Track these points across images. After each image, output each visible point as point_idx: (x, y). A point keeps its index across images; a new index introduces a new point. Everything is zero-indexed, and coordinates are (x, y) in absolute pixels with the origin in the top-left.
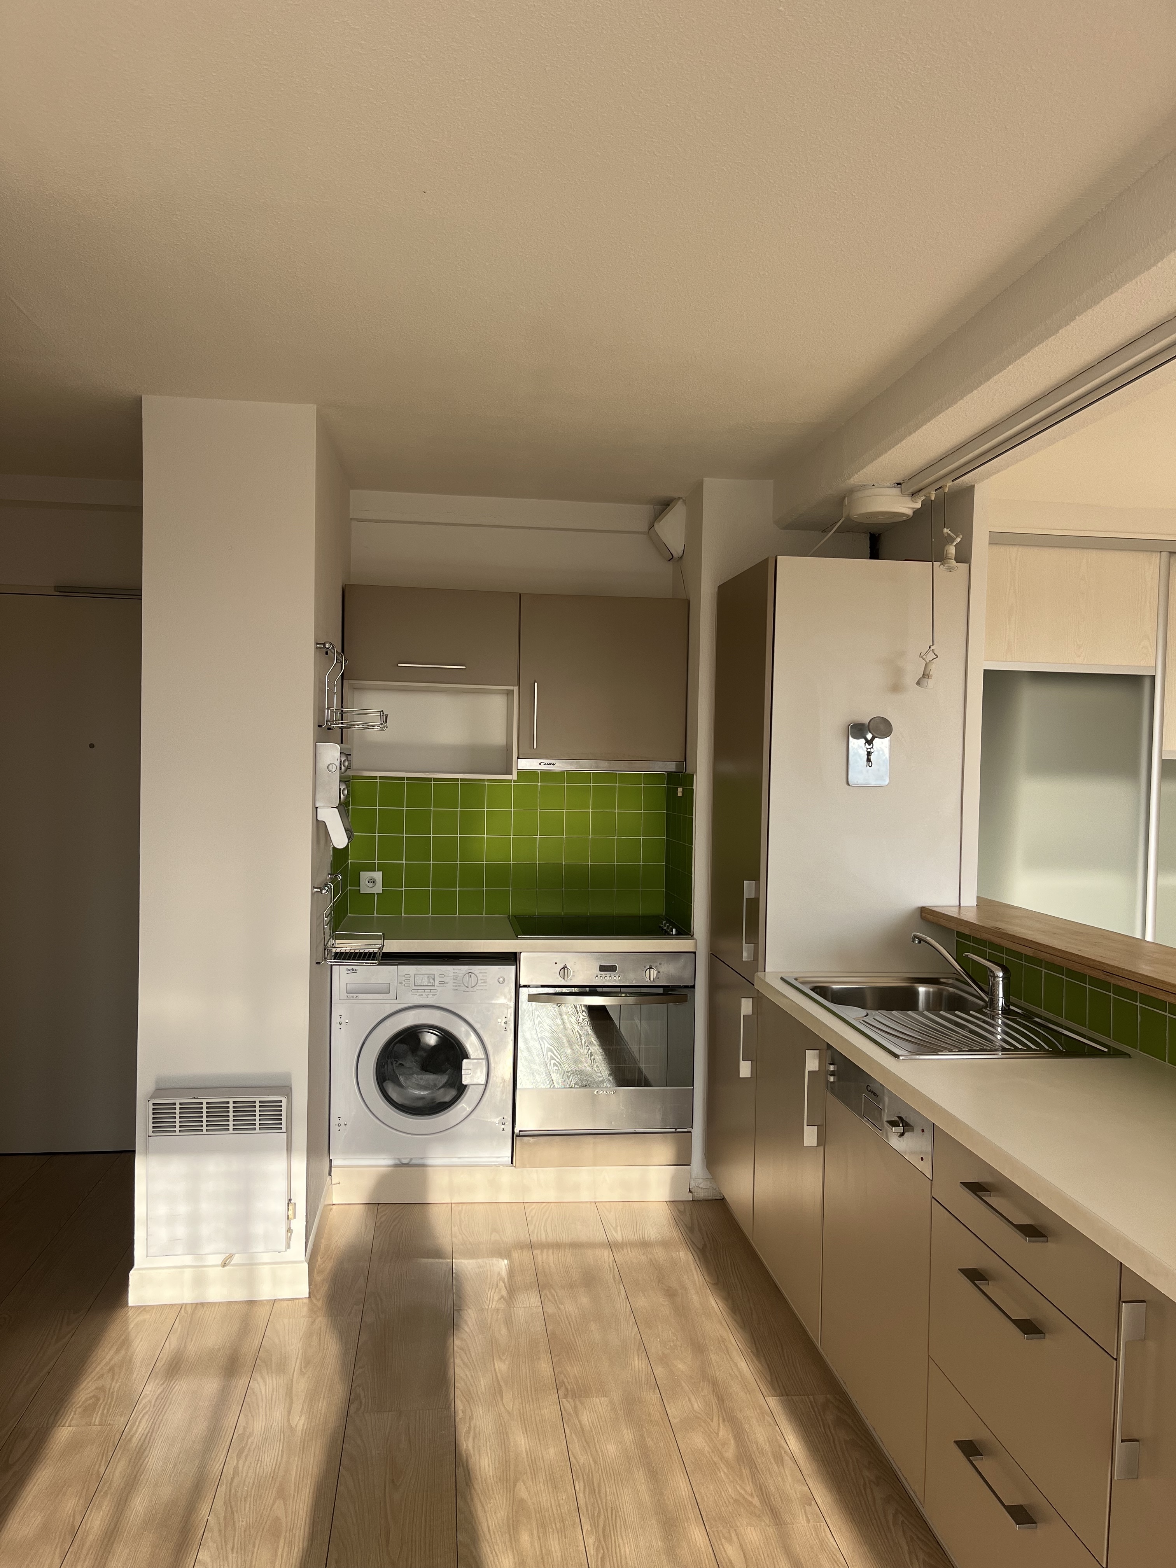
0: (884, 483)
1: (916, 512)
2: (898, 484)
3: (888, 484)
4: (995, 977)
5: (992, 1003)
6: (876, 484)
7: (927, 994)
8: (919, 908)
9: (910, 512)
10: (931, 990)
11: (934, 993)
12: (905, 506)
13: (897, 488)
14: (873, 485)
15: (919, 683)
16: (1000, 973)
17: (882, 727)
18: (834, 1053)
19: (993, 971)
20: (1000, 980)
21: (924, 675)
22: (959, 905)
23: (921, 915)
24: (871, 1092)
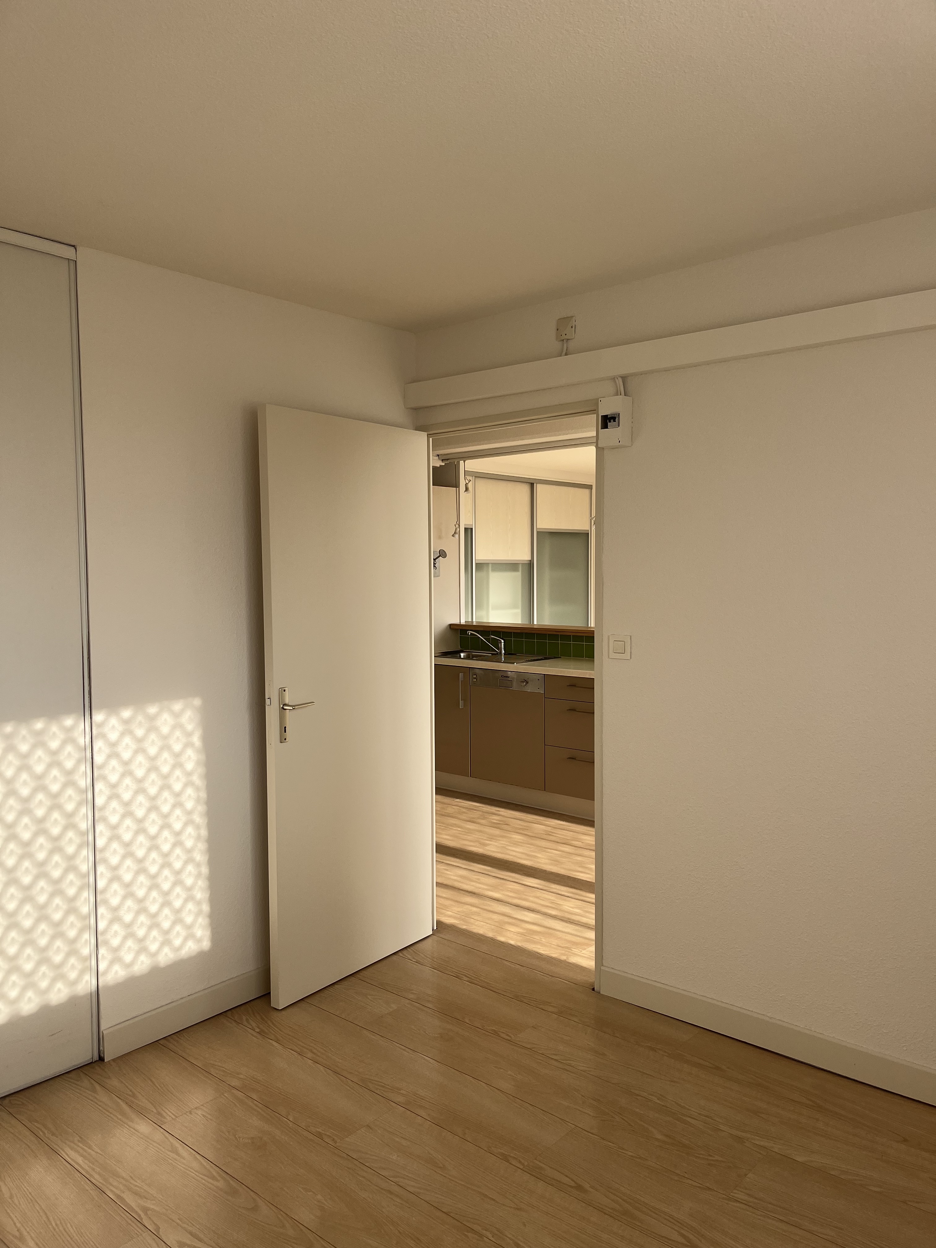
1: (441, 466)
4: (501, 643)
5: (501, 652)
8: (447, 628)
10: (465, 654)
11: (466, 655)
15: (453, 536)
16: (503, 641)
17: (443, 553)
18: (477, 671)
19: (501, 641)
20: (503, 643)
21: (455, 533)
22: (460, 622)
23: (450, 627)
24: (504, 677)
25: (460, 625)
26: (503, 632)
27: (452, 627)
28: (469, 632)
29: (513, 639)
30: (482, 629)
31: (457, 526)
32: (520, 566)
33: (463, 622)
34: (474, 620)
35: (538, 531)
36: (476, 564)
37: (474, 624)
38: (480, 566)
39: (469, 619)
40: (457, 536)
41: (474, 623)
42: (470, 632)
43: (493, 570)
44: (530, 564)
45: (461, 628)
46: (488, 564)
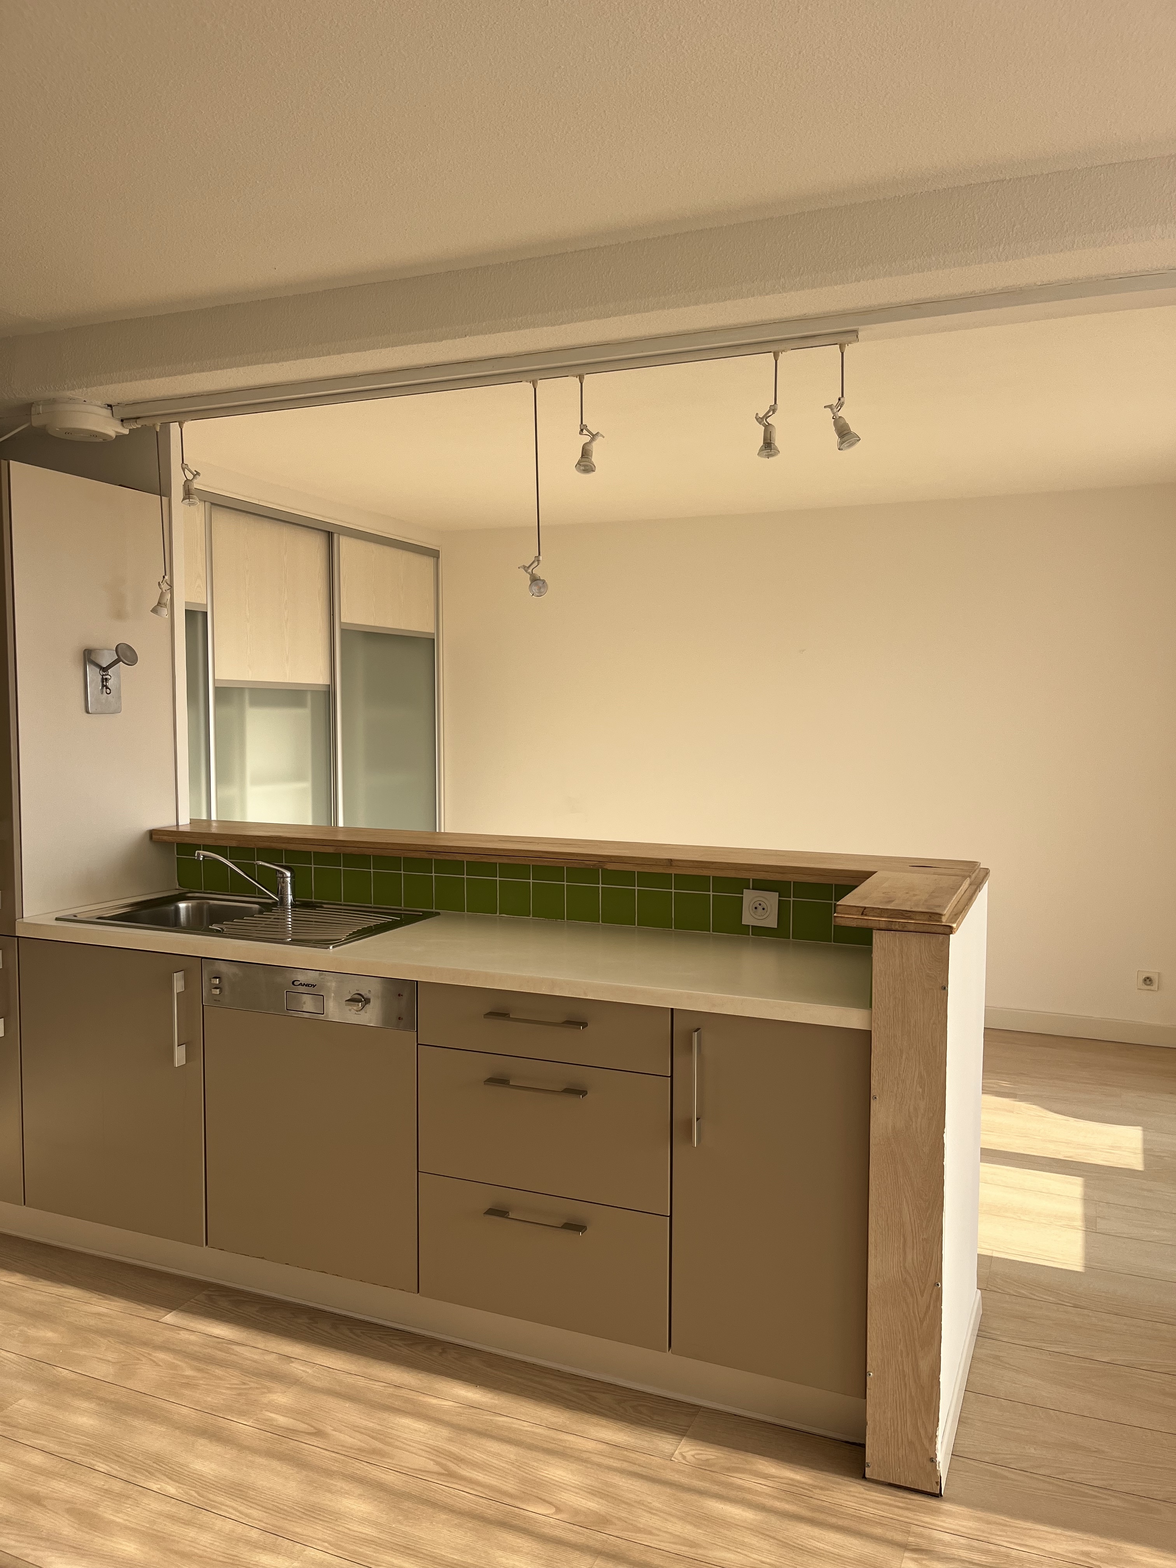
0: (96, 402)
1: (119, 437)
2: (110, 406)
3: (99, 403)
4: (284, 877)
5: (283, 900)
6: (88, 401)
7: (187, 908)
8: (147, 831)
9: (113, 434)
10: (190, 905)
11: (192, 907)
12: (112, 428)
13: (107, 409)
14: (85, 401)
15: (154, 610)
16: (288, 874)
17: (129, 654)
18: (223, 968)
19: (282, 873)
20: (289, 880)
21: (159, 603)
22: (177, 825)
23: (151, 838)
24: (301, 984)
25: (177, 833)
26: (286, 851)
27: (154, 836)
28: (199, 854)
29: (313, 866)
30: (234, 844)
31: (165, 587)
32: (309, 697)
33: (184, 821)
34: (214, 817)
35: (343, 627)
36: (216, 689)
37: (214, 830)
38: (226, 693)
39: (200, 813)
40: (165, 612)
41: (214, 824)
42: (202, 854)
43: (255, 703)
44: (329, 693)
45: (179, 839)
46: (242, 689)
